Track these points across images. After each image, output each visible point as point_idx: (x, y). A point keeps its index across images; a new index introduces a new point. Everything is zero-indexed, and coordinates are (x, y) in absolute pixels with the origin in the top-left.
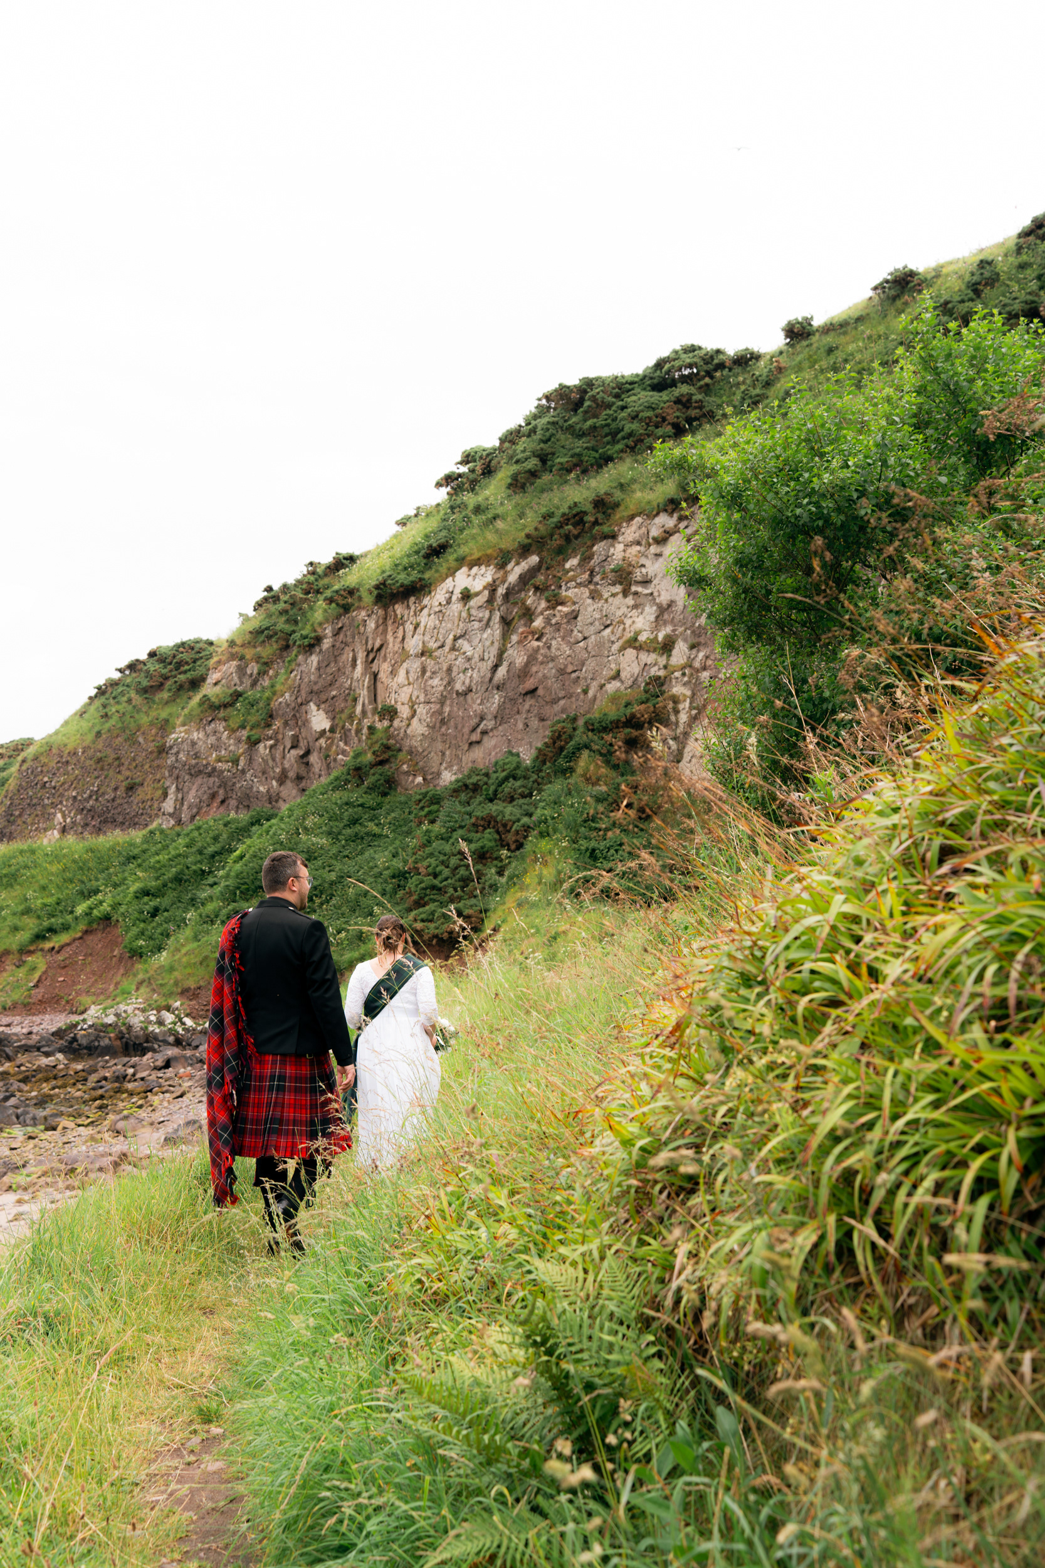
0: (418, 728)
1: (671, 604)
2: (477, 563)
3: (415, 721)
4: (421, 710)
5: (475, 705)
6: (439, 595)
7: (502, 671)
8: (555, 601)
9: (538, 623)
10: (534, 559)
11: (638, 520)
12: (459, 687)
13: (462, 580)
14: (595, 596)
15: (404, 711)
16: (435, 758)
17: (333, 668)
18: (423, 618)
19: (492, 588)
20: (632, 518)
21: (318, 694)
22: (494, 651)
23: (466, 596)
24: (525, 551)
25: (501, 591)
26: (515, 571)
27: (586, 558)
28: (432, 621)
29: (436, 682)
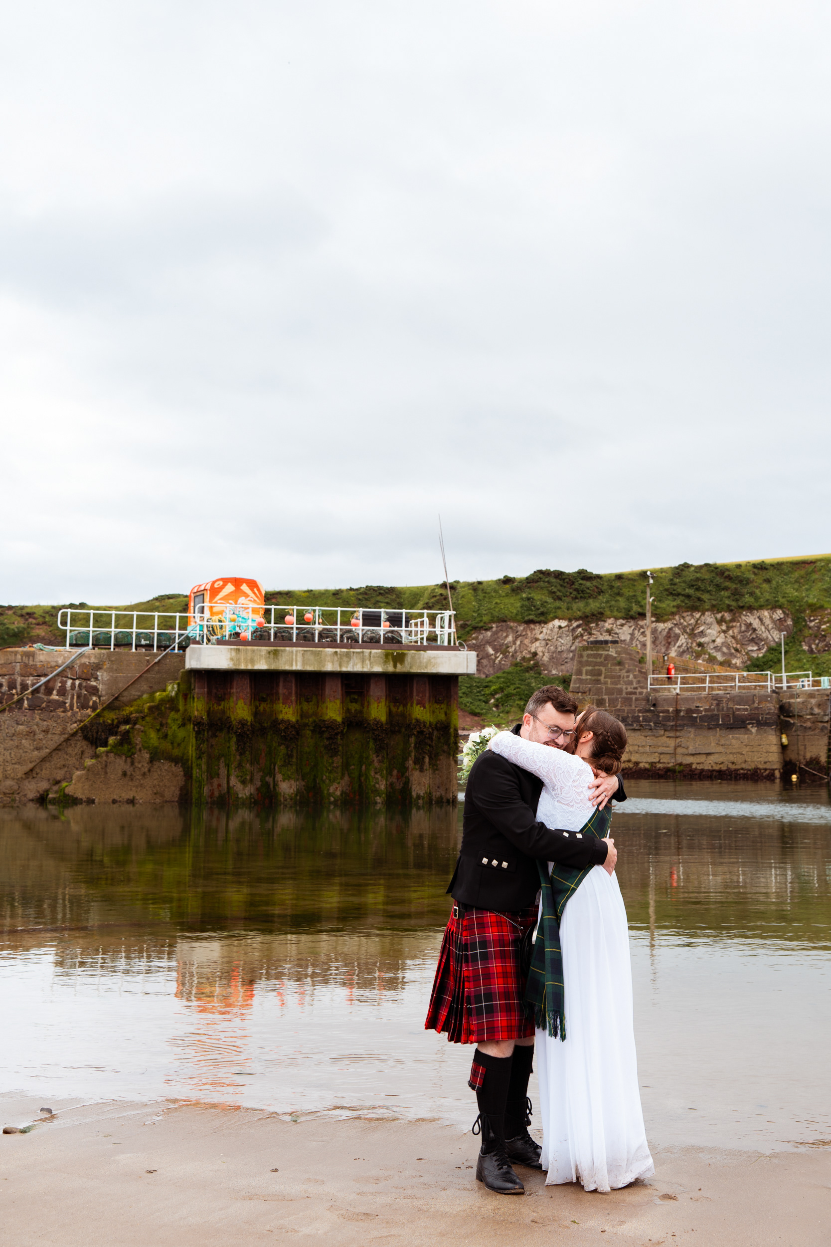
0: (546, 659)
1: (625, 640)
2: (562, 619)
3: (545, 657)
4: (546, 654)
5: (565, 655)
6: (550, 625)
7: (573, 648)
8: (590, 634)
9: (585, 638)
10: (581, 622)
11: (612, 619)
12: (559, 649)
13: (557, 623)
14: (601, 634)
15: (541, 654)
16: (550, 667)
17: (496, 636)
18: (545, 630)
19: (567, 626)
20: (610, 618)
21: (489, 643)
22: (571, 643)
23: (560, 627)
24: (577, 619)
25: (571, 628)
26: (575, 624)
27: (597, 625)
28: (549, 632)
29: (552, 648)
